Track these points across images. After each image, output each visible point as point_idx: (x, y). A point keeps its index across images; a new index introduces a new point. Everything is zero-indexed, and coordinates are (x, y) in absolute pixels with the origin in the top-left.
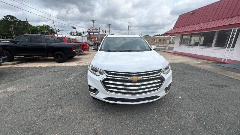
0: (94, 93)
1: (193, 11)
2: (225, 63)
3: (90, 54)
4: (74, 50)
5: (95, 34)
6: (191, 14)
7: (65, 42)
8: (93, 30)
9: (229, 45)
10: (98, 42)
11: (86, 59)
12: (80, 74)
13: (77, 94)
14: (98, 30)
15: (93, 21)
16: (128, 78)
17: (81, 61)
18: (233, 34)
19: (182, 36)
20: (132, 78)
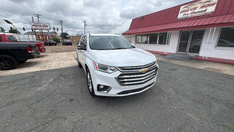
0: (106, 92)
1: (142, 17)
2: (167, 55)
3: (47, 56)
4: (30, 52)
5: (43, 31)
6: (141, 19)
7: (6, 41)
8: (41, 26)
9: (167, 42)
10: (51, 42)
11: (47, 61)
12: (54, 80)
13: (71, 100)
14: (47, 26)
15: (38, 16)
16: (139, 71)
17: (42, 65)
18: (169, 35)
19: (136, 36)
20: (142, 70)
